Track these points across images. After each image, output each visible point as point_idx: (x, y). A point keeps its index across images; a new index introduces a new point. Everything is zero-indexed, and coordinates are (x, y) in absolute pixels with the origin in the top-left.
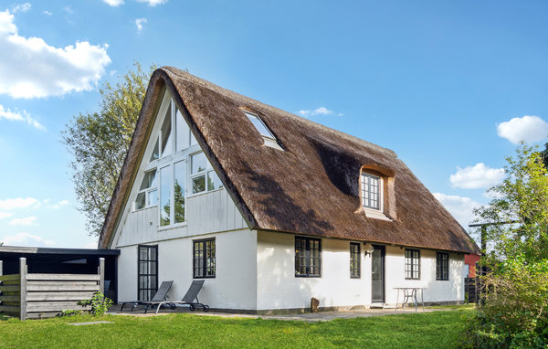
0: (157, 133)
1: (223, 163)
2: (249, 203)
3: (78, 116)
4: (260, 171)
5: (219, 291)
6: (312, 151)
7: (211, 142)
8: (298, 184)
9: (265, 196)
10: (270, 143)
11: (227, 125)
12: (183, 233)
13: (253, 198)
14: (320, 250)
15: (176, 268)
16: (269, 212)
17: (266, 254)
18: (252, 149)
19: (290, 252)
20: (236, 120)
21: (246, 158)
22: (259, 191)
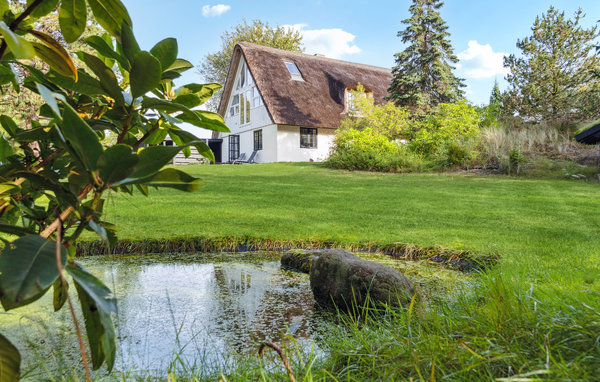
0: (238, 76)
1: (262, 92)
2: (272, 112)
3: (207, 55)
4: (282, 95)
5: (265, 156)
6: (325, 79)
7: (258, 82)
8: (305, 101)
9: (281, 108)
10: (296, 77)
11: (270, 72)
12: (249, 128)
13: (275, 109)
14: (316, 134)
15: (247, 146)
16: (282, 116)
17: (283, 136)
18: (282, 83)
19: (297, 136)
20: (276, 67)
21: (276, 89)
22: (279, 105)
